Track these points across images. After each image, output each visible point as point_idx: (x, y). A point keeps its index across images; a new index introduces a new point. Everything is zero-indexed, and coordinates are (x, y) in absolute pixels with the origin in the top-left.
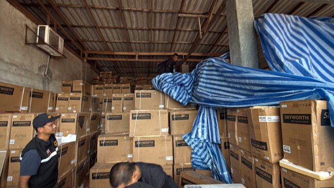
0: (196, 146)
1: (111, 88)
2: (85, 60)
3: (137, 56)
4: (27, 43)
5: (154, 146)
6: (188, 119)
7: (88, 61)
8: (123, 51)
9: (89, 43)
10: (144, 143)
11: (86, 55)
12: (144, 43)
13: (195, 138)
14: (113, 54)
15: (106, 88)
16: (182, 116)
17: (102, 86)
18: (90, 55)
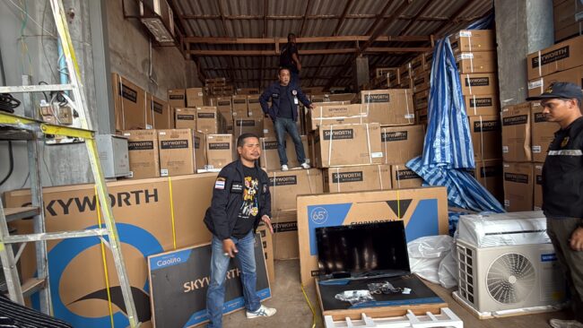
0: (432, 177)
1: (243, 102)
2: (188, 56)
3: (277, 45)
4: (125, 17)
5: (361, 180)
6: (406, 139)
7: (194, 58)
8: (251, 37)
9: (193, 23)
10: (345, 176)
11: (188, 47)
12: (291, 19)
13: (430, 163)
14: (234, 42)
15: (237, 102)
16: (398, 134)
17: (228, 99)
18: (193, 46)
